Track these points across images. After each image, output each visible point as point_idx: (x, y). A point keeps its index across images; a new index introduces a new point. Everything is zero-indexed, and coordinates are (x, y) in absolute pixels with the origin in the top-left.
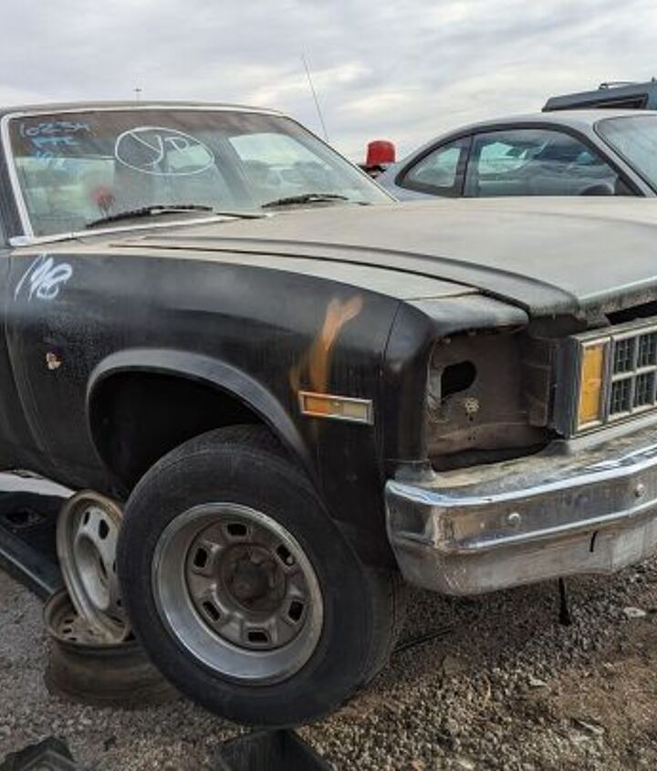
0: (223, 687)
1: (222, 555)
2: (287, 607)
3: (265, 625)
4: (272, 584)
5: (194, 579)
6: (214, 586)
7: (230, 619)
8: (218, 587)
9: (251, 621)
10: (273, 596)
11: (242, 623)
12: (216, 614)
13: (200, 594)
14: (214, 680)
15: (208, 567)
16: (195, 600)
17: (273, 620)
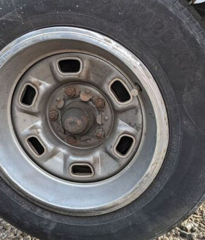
0: (48, 216)
1: (50, 94)
2: (116, 141)
3: (90, 159)
4: (99, 121)
5: (20, 116)
6: (39, 123)
7: (54, 153)
8: (42, 125)
9: (74, 155)
10: (100, 132)
11: (65, 158)
12: (40, 149)
13: (25, 131)
14: (39, 210)
15: (35, 105)
16: (20, 137)
17: (98, 154)
